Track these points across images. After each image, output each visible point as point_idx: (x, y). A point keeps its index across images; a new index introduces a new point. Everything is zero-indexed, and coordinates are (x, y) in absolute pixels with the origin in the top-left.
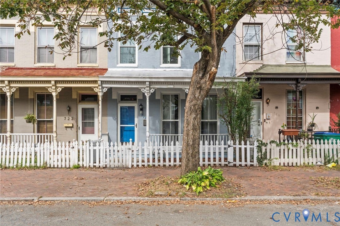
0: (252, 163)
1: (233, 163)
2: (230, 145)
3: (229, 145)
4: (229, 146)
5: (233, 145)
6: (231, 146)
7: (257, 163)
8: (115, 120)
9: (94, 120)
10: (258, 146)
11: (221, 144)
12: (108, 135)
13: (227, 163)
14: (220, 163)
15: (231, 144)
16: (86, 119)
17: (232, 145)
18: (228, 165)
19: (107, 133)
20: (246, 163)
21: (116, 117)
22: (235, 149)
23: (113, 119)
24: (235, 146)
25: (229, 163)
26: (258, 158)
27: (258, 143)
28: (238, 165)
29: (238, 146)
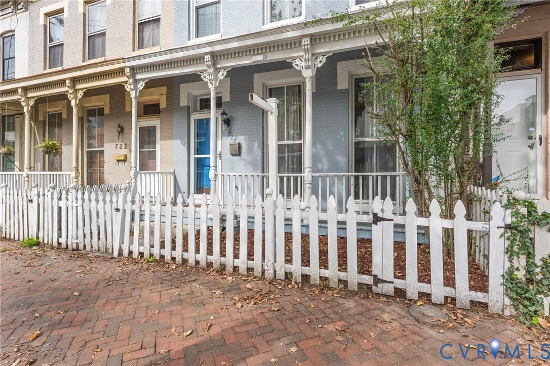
0: (479, 296)
1: (392, 286)
2: (380, 215)
3: (375, 215)
4: (377, 219)
5: (392, 216)
6: (383, 219)
7: (507, 301)
8: (184, 146)
9: (156, 148)
10: (508, 227)
11: (347, 210)
12: (174, 174)
13: (367, 279)
14: (343, 275)
15: (382, 210)
16: (144, 147)
17: (388, 215)
18: (374, 288)
19: (172, 170)
20: (449, 291)
21: (186, 141)
22: (400, 229)
23: (182, 143)
24: (399, 220)
25: (377, 281)
26: (509, 278)
27: (509, 212)
28: (412, 293)
29: (412, 221)
